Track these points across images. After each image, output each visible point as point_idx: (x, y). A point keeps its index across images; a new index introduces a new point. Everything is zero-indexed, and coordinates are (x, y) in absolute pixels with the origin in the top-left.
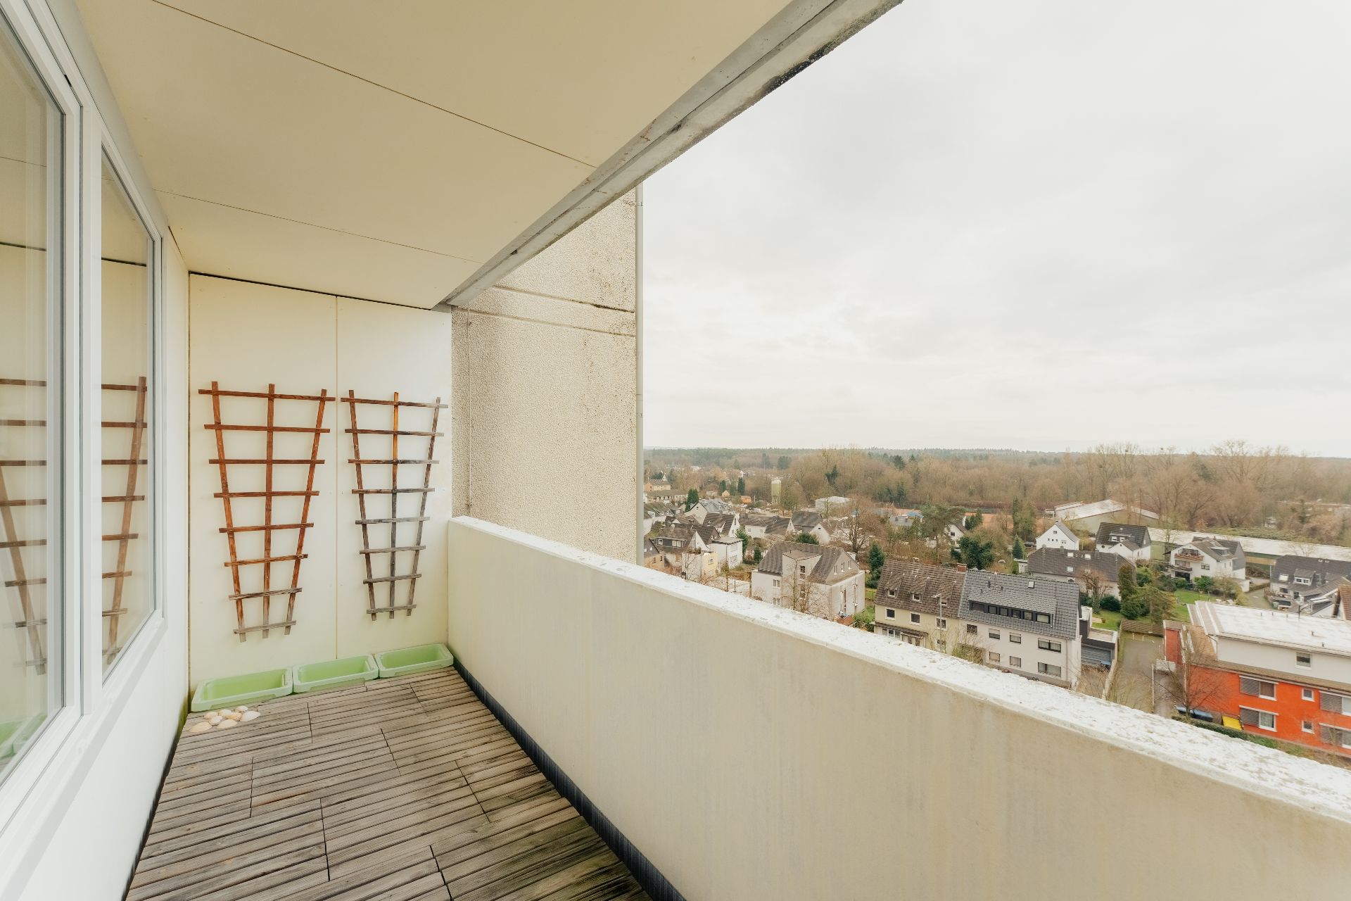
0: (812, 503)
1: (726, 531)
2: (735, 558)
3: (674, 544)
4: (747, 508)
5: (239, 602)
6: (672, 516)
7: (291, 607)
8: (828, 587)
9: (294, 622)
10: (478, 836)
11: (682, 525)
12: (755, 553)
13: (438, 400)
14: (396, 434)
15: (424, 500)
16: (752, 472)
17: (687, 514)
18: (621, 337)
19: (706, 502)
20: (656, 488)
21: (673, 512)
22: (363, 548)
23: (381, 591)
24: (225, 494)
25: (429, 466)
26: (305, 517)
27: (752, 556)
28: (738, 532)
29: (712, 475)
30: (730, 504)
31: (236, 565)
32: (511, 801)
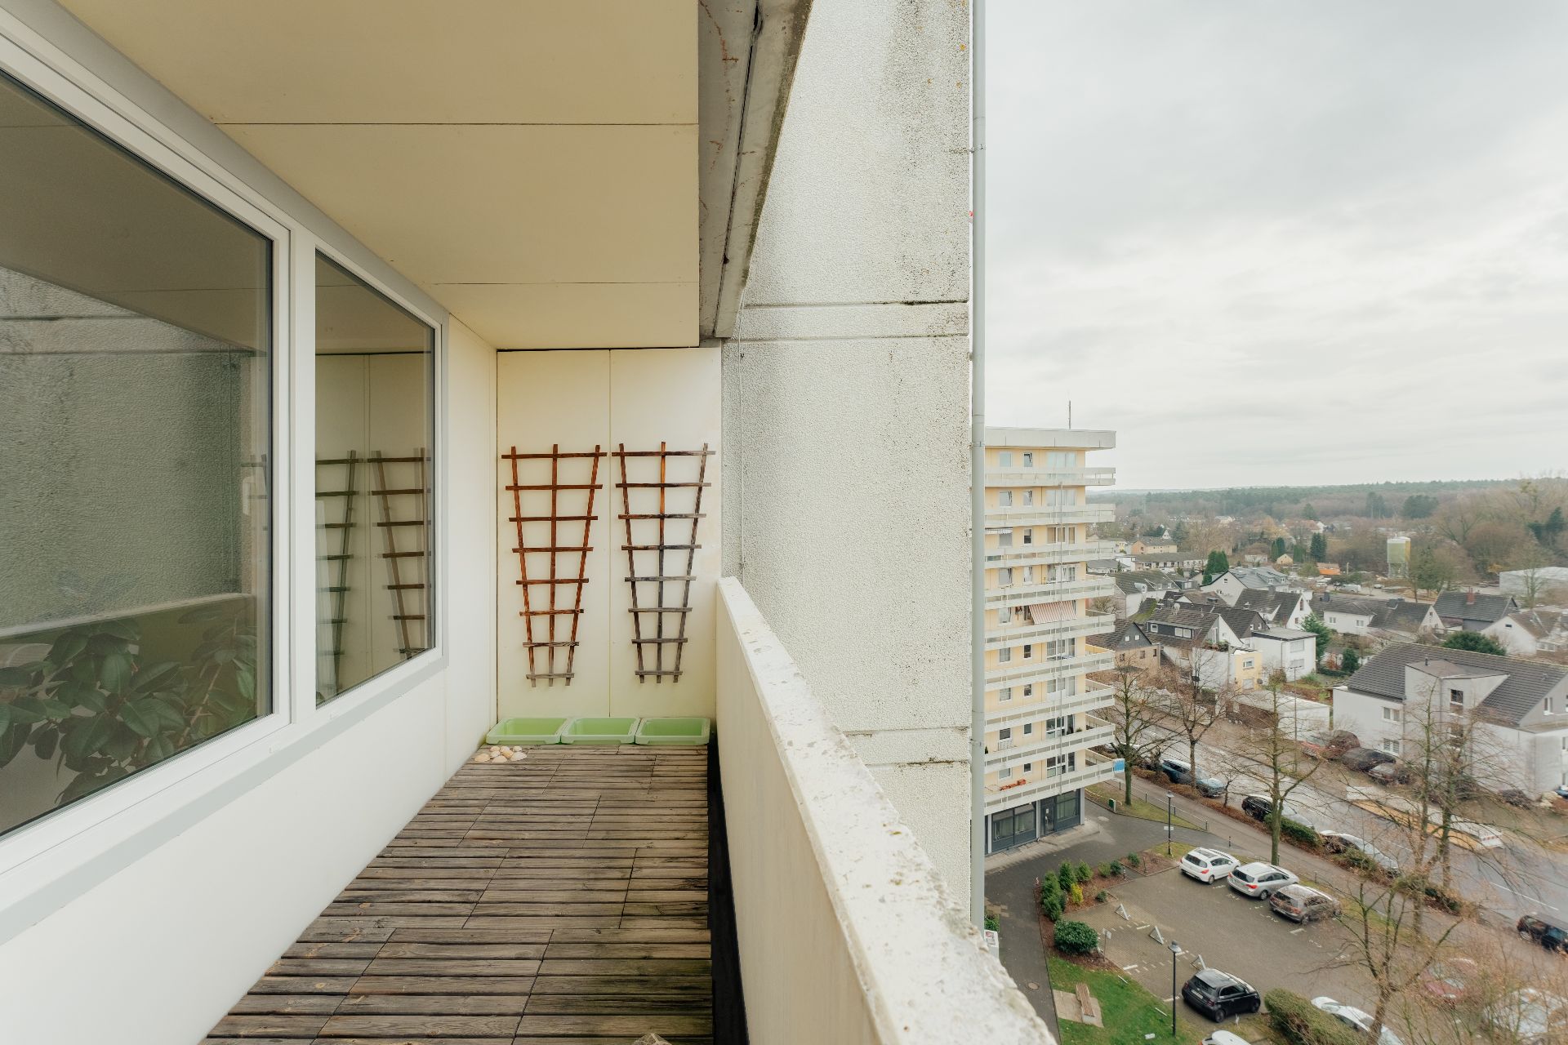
0: (1493, 580)
1: (1282, 618)
2: (1299, 664)
3: (1178, 633)
4: (1330, 583)
5: (531, 649)
6: (1177, 591)
7: (571, 659)
8: (1526, 736)
9: (573, 674)
10: (597, 937)
11: (1194, 606)
12: (1346, 658)
13: (706, 446)
14: (663, 486)
15: (691, 558)
16: (1342, 524)
17: (1206, 589)
18: (946, 338)
19: (1241, 571)
20: (1150, 550)
21: (1180, 585)
22: (631, 607)
23: (649, 651)
24: (521, 550)
25: (696, 521)
26: (581, 574)
27: (1339, 663)
28: (1307, 621)
29: (1258, 530)
30: (1293, 576)
31: (529, 614)
32: (655, 912)
